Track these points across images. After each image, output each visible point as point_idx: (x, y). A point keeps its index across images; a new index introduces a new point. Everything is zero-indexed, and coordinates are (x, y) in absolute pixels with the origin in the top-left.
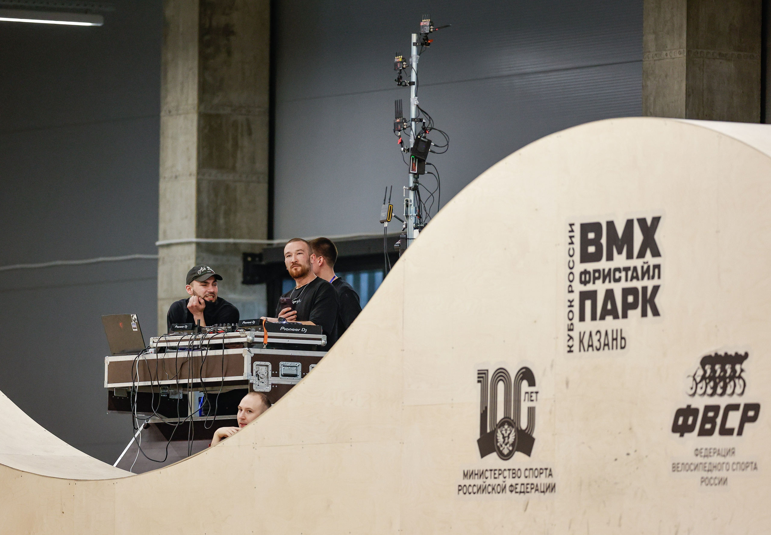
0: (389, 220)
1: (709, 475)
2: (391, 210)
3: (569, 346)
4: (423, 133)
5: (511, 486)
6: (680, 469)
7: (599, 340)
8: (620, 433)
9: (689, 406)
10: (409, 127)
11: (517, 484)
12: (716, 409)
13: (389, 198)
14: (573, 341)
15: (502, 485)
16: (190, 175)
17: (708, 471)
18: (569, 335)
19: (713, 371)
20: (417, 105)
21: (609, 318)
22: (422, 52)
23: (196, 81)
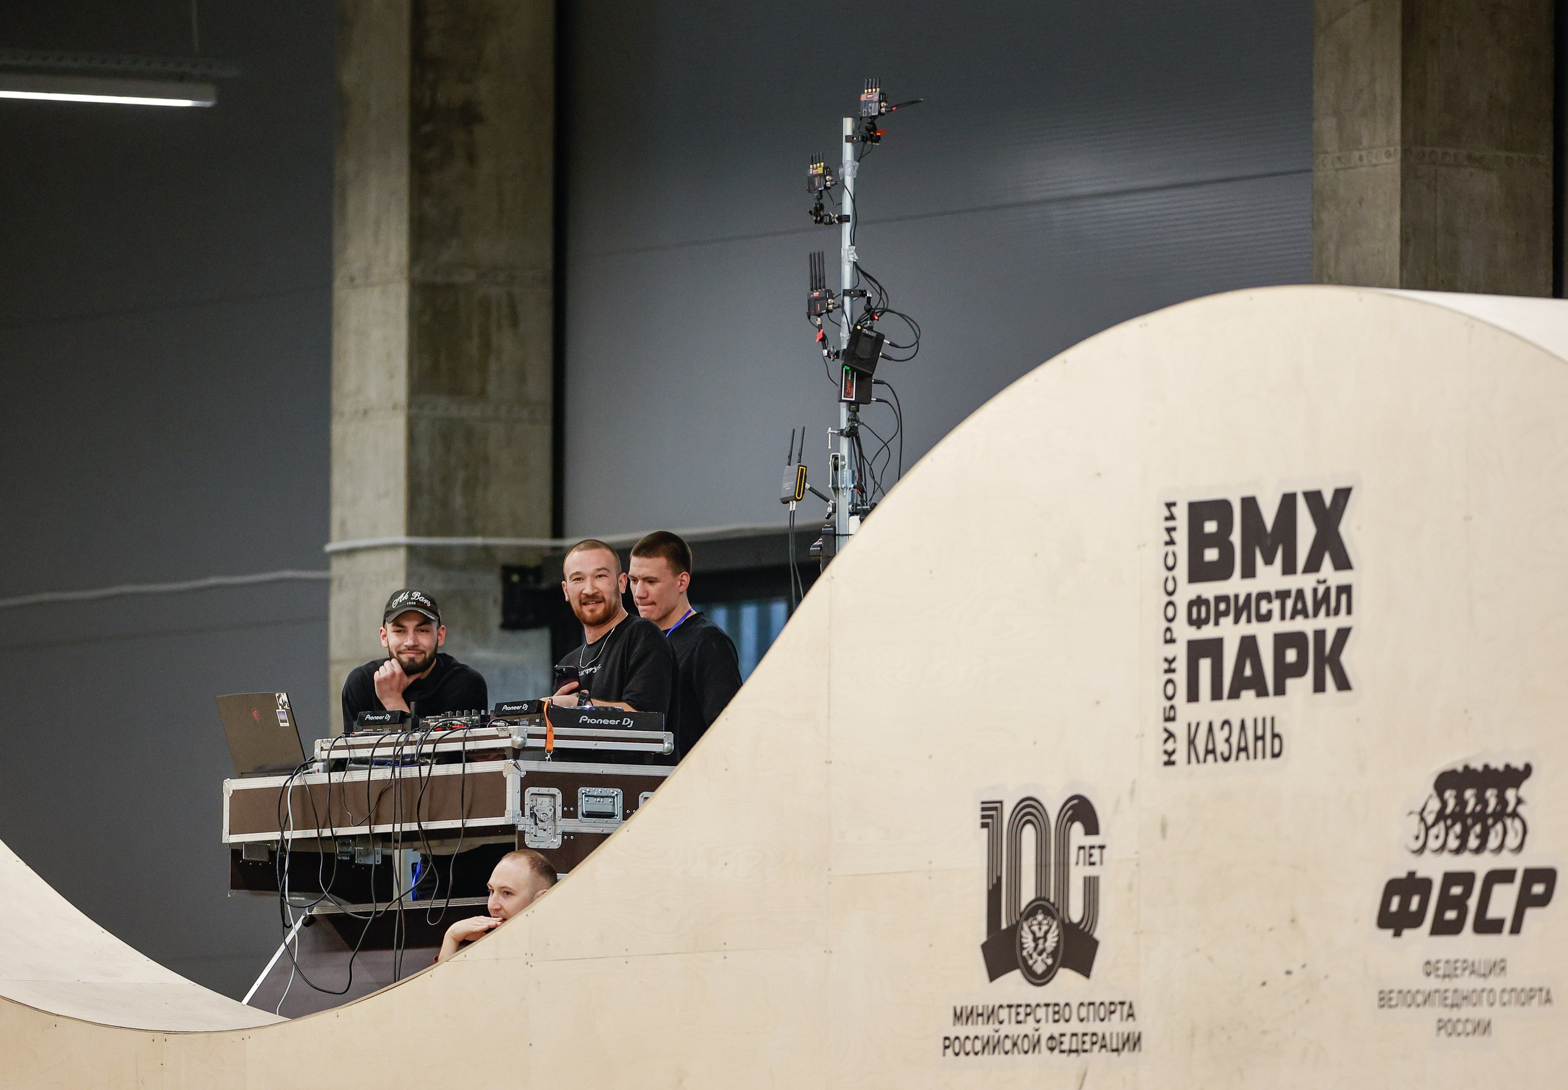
0: (799, 496)
1: (1455, 1014)
2: (802, 477)
3: (1166, 752)
4: (866, 320)
5: (1052, 1038)
6: (1393, 1003)
7: (1227, 740)
8: (1271, 929)
9: (1411, 874)
10: (838, 307)
11: (1062, 1035)
12: (1467, 878)
13: (798, 452)
14: (1175, 742)
15: (1033, 1036)
16: (395, 408)
17: (1453, 1006)
18: (1166, 730)
19: (1461, 802)
20: (854, 262)
21: (1248, 695)
22: (864, 154)
23: (405, 216)
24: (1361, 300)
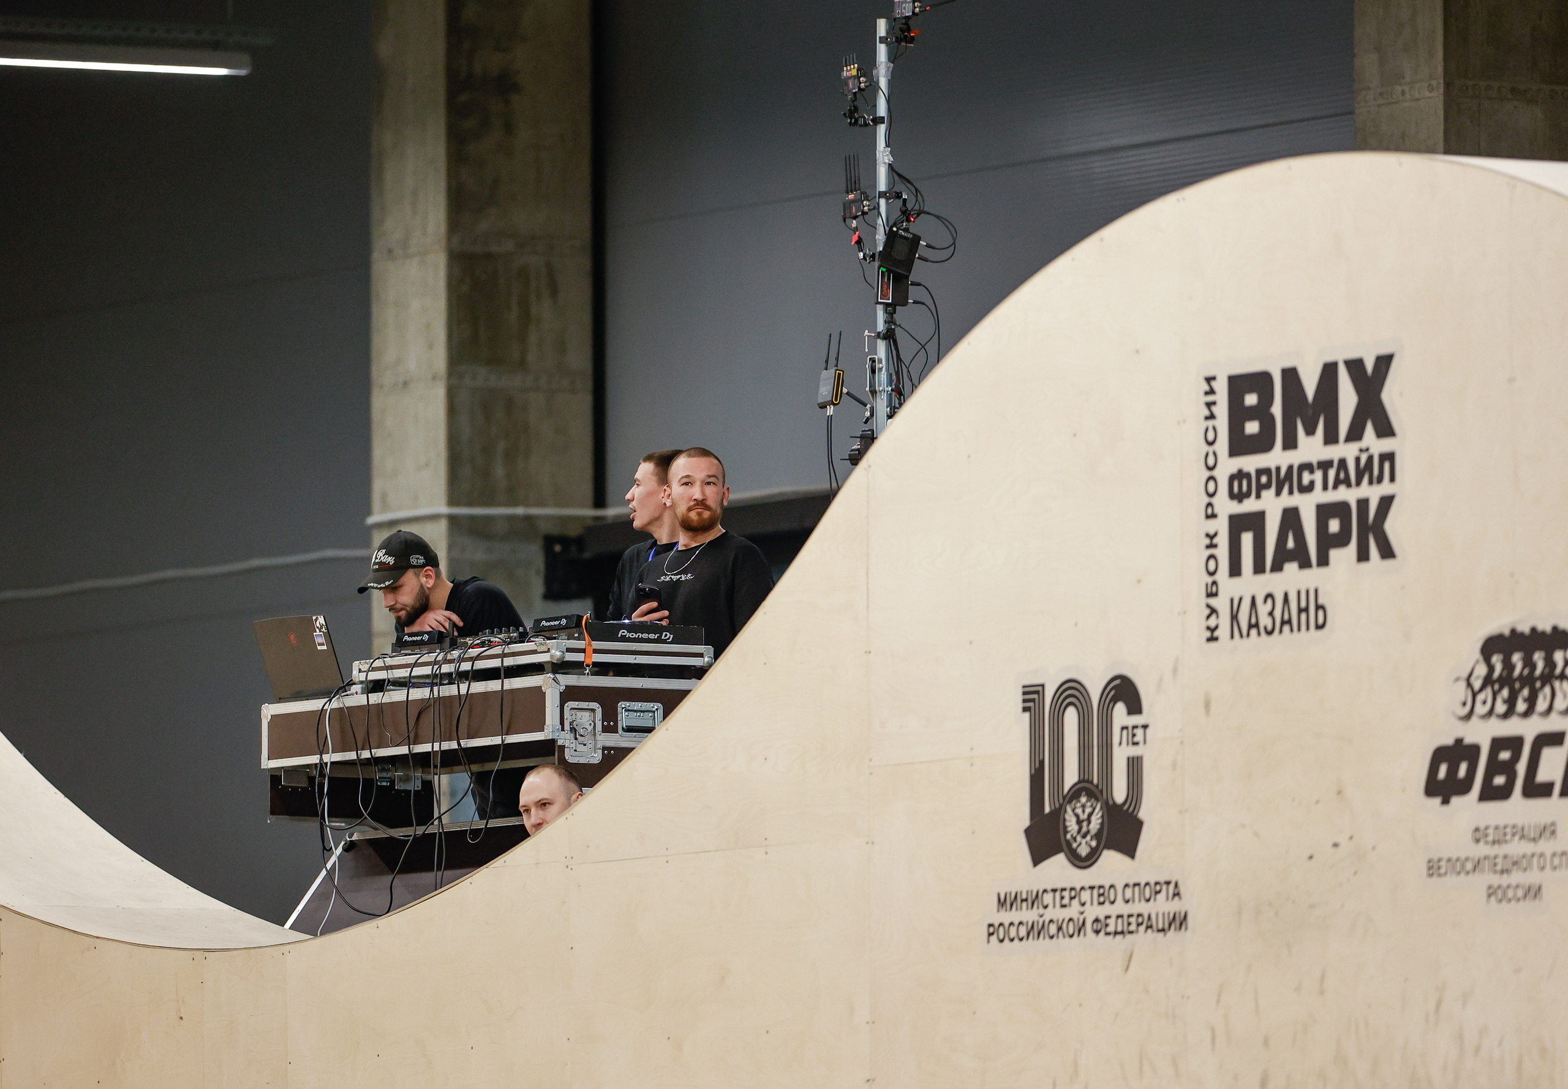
0: (836, 400)
1: (1505, 880)
2: (839, 381)
3: (1208, 628)
4: (902, 222)
5: (1097, 920)
6: (1443, 871)
7: (1271, 614)
8: (1317, 802)
9: (1459, 741)
10: (874, 208)
11: (1108, 917)
12: (1515, 744)
13: (835, 356)
14: (1218, 617)
15: (1078, 919)
16: (434, 378)
17: (1502, 872)
18: (1208, 606)
19: (1508, 666)
20: (889, 164)
21: (1291, 568)
22: (897, 56)
23: (443, 185)
24: (1401, 164)
